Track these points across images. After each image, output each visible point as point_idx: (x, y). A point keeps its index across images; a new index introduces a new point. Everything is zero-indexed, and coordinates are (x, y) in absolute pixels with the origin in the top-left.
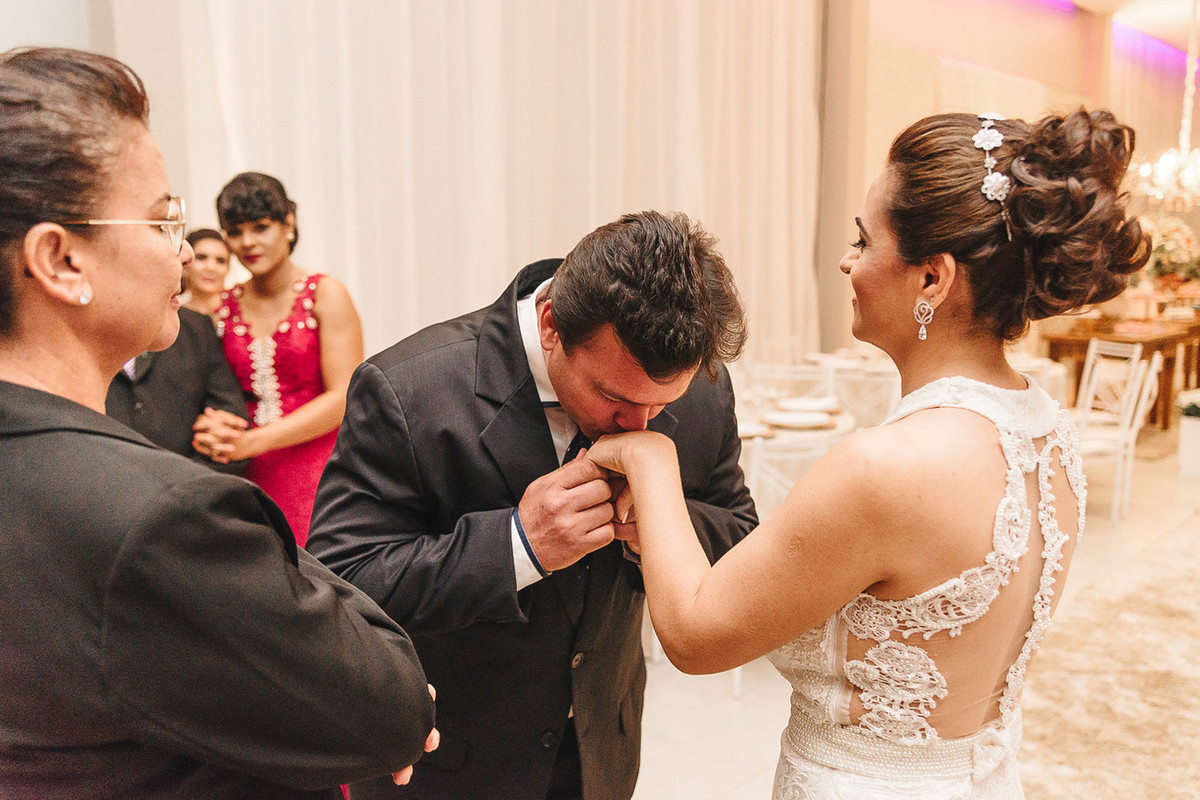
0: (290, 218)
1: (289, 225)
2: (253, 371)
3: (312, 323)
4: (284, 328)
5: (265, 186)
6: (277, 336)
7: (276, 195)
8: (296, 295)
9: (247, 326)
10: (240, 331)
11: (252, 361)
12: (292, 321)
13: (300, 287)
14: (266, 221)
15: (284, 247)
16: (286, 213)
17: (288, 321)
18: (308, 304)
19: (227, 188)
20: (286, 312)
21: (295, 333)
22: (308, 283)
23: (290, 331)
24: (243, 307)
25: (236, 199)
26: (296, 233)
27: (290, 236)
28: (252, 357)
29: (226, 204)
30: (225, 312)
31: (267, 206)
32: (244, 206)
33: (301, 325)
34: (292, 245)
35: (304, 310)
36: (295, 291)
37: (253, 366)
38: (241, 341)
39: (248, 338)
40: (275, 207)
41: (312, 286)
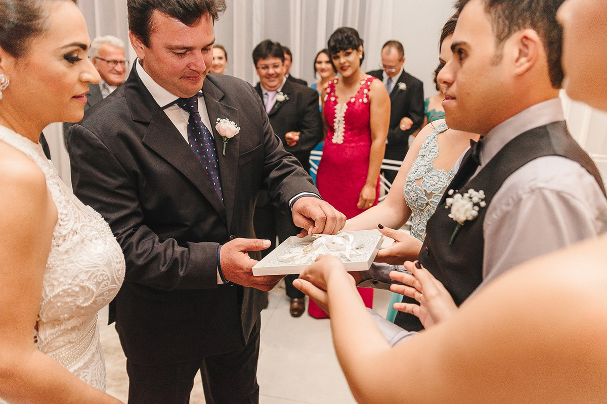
0: (361, 48)
1: (360, 51)
2: (335, 118)
3: (365, 100)
4: (353, 100)
5: (349, 33)
6: (349, 104)
7: (354, 36)
8: (361, 86)
9: (336, 97)
10: (333, 99)
11: (335, 113)
12: (357, 98)
13: (363, 82)
14: (350, 51)
15: (358, 62)
16: (359, 46)
17: (355, 98)
18: (366, 91)
19: (332, 36)
20: (355, 93)
21: (357, 104)
22: (367, 81)
23: (355, 102)
24: (336, 89)
25: (337, 41)
26: (363, 55)
27: (361, 56)
28: (336, 111)
29: (332, 44)
30: (329, 90)
31: (350, 43)
32: (340, 44)
33: (361, 100)
34: (361, 61)
35: (363, 94)
36: (361, 84)
37: (336, 115)
38: (332, 103)
39: (336, 103)
40: (354, 43)
41: (369, 83)
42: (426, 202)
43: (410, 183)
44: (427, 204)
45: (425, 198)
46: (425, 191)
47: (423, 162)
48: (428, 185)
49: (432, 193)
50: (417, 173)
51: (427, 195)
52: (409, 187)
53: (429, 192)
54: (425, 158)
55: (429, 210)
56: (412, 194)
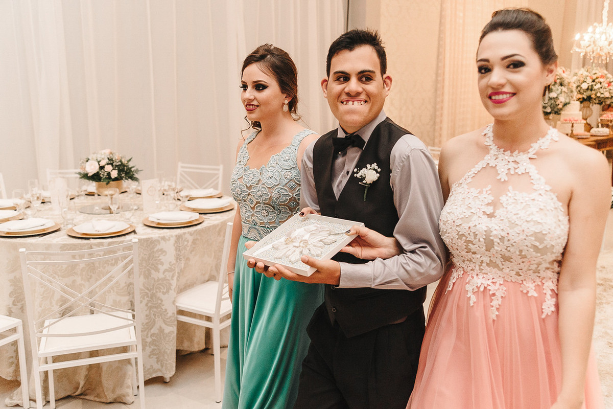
42: (248, 193)
43: (235, 182)
44: (249, 195)
45: (247, 190)
46: (246, 185)
47: (240, 166)
48: (247, 181)
49: (251, 186)
50: (238, 174)
51: (248, 188)
52: (234, 185)
53: (248, 185)
54: (242, 163)
55: (250, 199)
56: (238, 189)
